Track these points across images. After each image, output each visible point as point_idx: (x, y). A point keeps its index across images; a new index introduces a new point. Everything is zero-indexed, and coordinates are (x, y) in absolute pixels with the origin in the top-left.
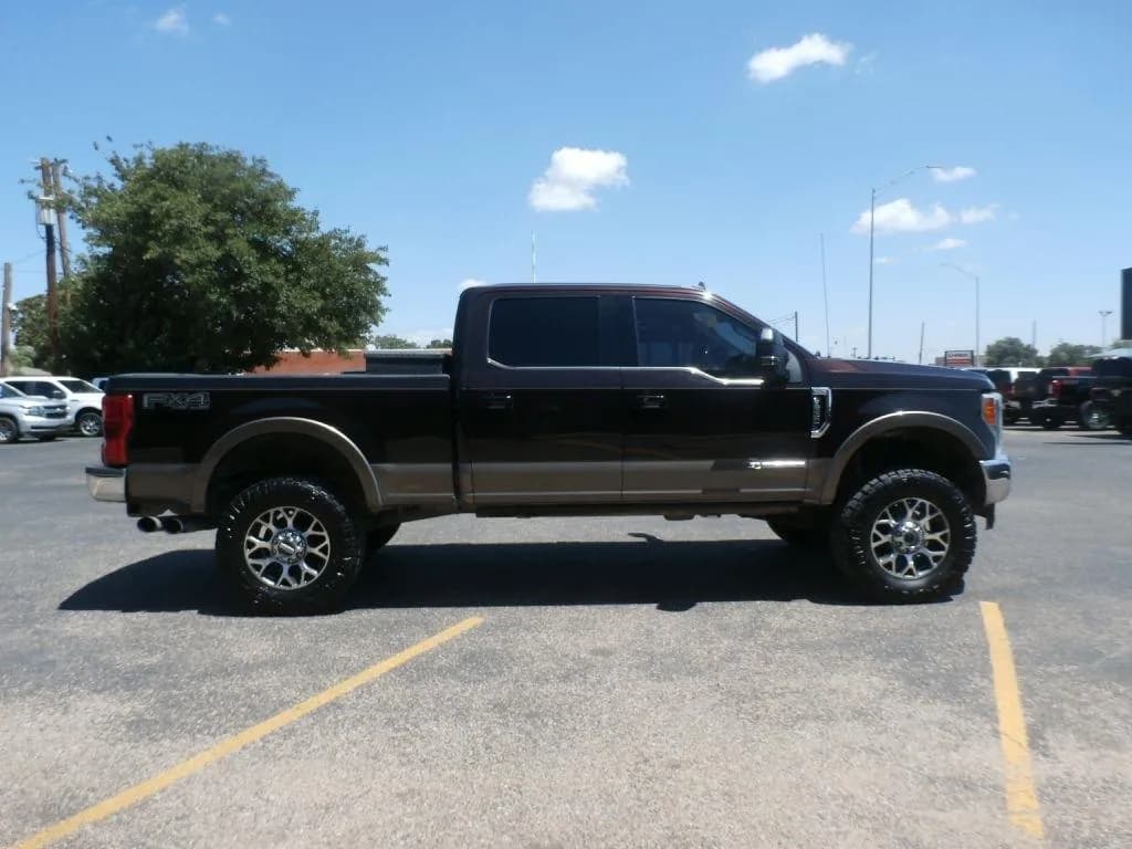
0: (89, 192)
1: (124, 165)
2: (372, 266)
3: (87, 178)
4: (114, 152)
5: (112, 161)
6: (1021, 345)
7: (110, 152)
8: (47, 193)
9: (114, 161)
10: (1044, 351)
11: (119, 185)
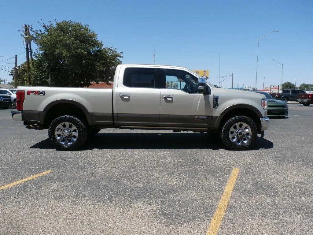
0: (38, 35)
1: (47, 27)
2: (118, 58)
3: (37, 31)
4: (44, 23)
5: (43, 26)
6: (291, 84)
7: (43, 23)
8: (26, 35)
9: (44, 26)
10: (298, 86)
11: (46, 33)
